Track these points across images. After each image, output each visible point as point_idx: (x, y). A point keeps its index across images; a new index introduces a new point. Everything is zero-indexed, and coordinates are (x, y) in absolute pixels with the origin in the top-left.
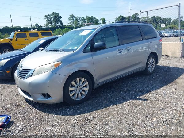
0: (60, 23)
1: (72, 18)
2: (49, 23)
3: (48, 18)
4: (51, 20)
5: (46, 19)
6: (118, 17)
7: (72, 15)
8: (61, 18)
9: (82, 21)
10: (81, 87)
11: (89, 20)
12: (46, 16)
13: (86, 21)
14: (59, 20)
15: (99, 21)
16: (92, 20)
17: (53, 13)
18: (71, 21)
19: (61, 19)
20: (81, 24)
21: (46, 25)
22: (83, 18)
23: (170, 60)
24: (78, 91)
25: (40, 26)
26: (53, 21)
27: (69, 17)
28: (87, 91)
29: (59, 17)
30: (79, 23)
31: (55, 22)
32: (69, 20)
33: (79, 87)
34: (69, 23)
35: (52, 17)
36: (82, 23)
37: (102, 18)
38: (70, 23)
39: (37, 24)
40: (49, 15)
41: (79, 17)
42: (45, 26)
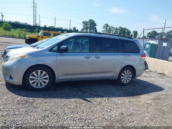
0: (94, 30)
1: (107, 26)
2: (85, 29)
3: (85, 24)
4: (88, 26)
5: (83, 25)
6: (151, 32)
7: (107, 24)
8: (96, 25)
9: (114, 31)
10: (41, 78)
11: (122, 30)
12: (84, 22)
13: (118, 31)
14: (94, 27)
15: (131, 33)
16: (124, 31)
17: (90, 20)
18: (105, 29)
19: (96, 27)
20: (113, 33)
21: (83, 30)
22: (116, 28)
23: (164, 78)
24: (38, 80)
25: (77, 29)
26: (89, 27)
27: (104, 25)
28: (47, 83)
29: (95, 25)
30: (111, 32)
31: (90, 28)
32: (103, 28)
33: (39, 77)
34: (102, 31)
35: (88, 23)
36: (115, 32)
37: (134, 31)
38: (104, 31)
39: (74, 28)
40: (86, 21)
41: (112, 27)
42: (81, 31)
